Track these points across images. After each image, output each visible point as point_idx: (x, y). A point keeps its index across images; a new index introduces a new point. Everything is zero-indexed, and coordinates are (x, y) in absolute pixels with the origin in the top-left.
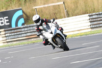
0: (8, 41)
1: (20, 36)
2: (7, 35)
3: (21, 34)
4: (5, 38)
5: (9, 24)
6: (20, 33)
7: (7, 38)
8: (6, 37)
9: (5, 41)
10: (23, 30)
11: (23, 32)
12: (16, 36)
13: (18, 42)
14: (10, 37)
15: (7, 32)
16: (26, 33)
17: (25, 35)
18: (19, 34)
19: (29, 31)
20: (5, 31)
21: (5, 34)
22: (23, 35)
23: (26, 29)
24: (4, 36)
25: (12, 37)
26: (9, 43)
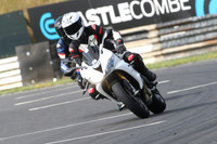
0: (165, 51)
1: (191, 40)
2: (162, 38)
3: (194, 35)
4: (159, 46)
5: (189, 8)
6: (192, 33)
7: (164, 44)
8: (160, 42)
9: (159, 53)
10: (197, 25)
11: (199, 31)
12: (183, 41)
13: (188, 54)
14: (170, 43)
15: (162, 31)
16: (204, 33)
17: (202, 37)
18: (190, 36)
19: (210, 29)
20: (158, 29)
21: (159, 36)
22: (197, 38)
23: (204, 24)
24: (156, 40)
25: (174, 42)
26: (169, 58)
